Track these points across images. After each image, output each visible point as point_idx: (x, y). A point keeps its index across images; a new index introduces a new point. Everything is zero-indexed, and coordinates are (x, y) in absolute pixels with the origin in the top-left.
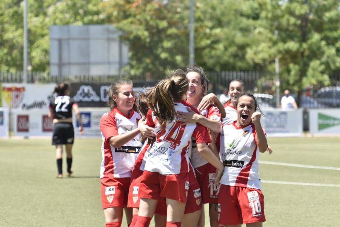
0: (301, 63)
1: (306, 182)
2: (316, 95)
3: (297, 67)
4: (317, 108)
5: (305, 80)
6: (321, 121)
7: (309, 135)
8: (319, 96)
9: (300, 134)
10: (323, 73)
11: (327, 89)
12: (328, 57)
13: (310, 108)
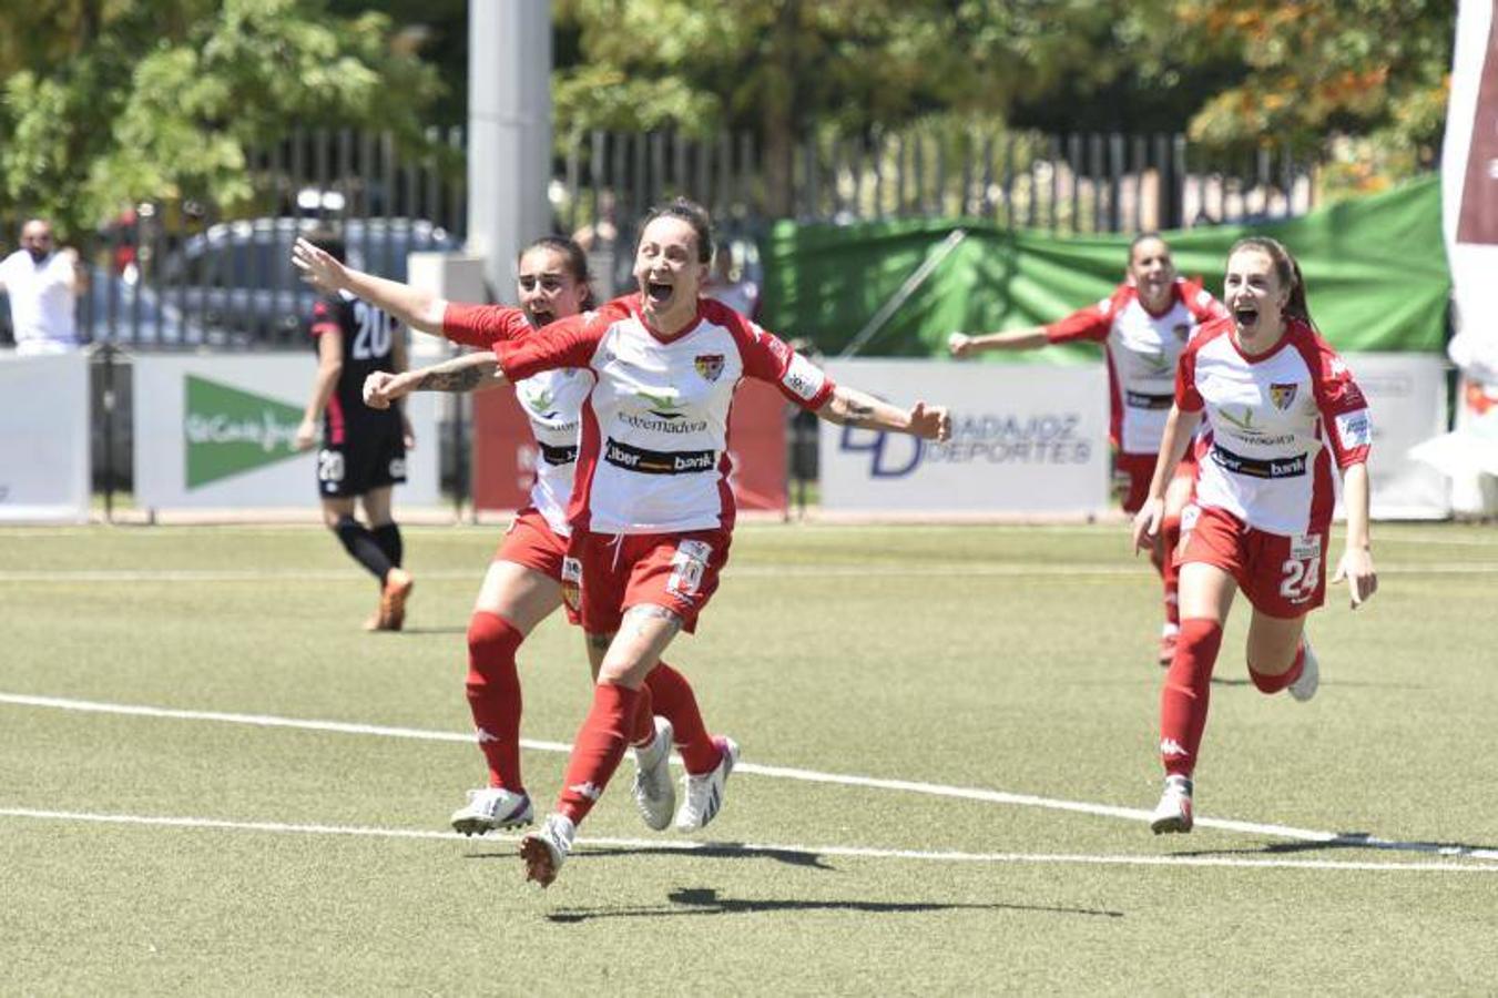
0: (83, 67)
1: (112, 807)
2: (173, 265)
3: (55, 95)
4: (183, 346)
5: (101, 170)
6: (202, 431)
7: (128, 510)
8: (194, 273)
9: (76, 505)
10: (212, 124)
11: (243, 230)
12: (247, 27)
13: (137, 343)
